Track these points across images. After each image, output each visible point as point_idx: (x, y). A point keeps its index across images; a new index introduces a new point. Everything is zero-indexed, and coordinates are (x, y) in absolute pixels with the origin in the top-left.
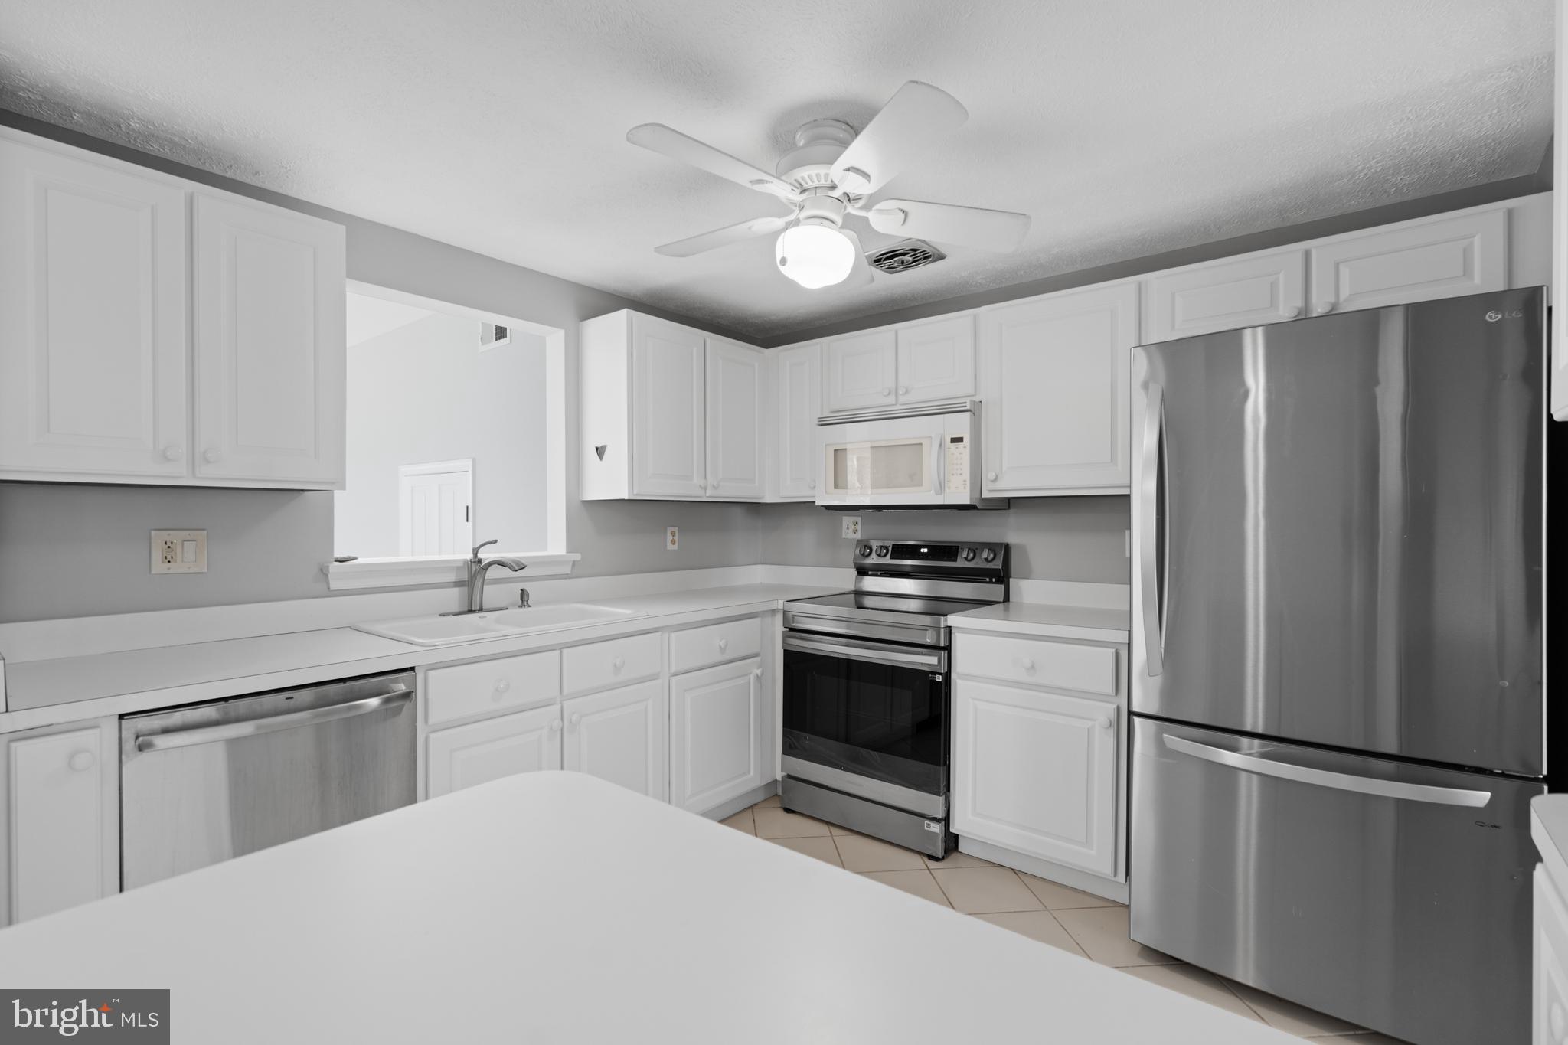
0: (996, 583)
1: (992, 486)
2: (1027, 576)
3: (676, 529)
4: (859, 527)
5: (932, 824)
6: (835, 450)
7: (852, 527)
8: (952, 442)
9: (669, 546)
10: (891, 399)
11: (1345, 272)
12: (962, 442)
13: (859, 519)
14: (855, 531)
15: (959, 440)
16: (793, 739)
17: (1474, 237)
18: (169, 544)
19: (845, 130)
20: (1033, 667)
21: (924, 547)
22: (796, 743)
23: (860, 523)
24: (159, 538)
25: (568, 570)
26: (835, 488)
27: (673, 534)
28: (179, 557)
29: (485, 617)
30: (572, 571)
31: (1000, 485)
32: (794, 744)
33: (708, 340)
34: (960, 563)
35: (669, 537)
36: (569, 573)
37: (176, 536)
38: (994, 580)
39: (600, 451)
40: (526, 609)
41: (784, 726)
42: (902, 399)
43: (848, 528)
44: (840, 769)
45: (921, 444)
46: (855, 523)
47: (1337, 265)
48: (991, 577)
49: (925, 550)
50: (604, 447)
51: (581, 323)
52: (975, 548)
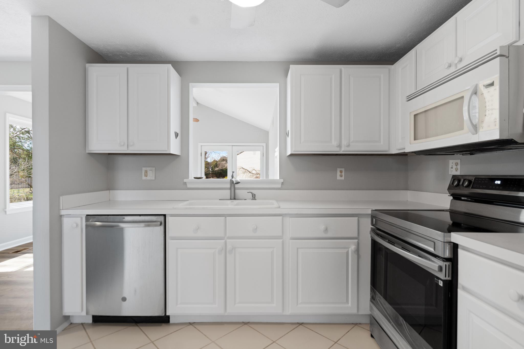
3: (343, 170)
7: (454, 167)
9: (339, 178)
13: (459, 161)
18: (146, 171)
23: (459, 163)
24: (144, 169)
25: (279, 186)
27: (341, 172)
28: (148, 175)
29: (233, 202)
30: (281, 186)
33: (343, 69)
35: (339, 173)
37: (148, 169)
40: (254, 201)
46: (457, 164)
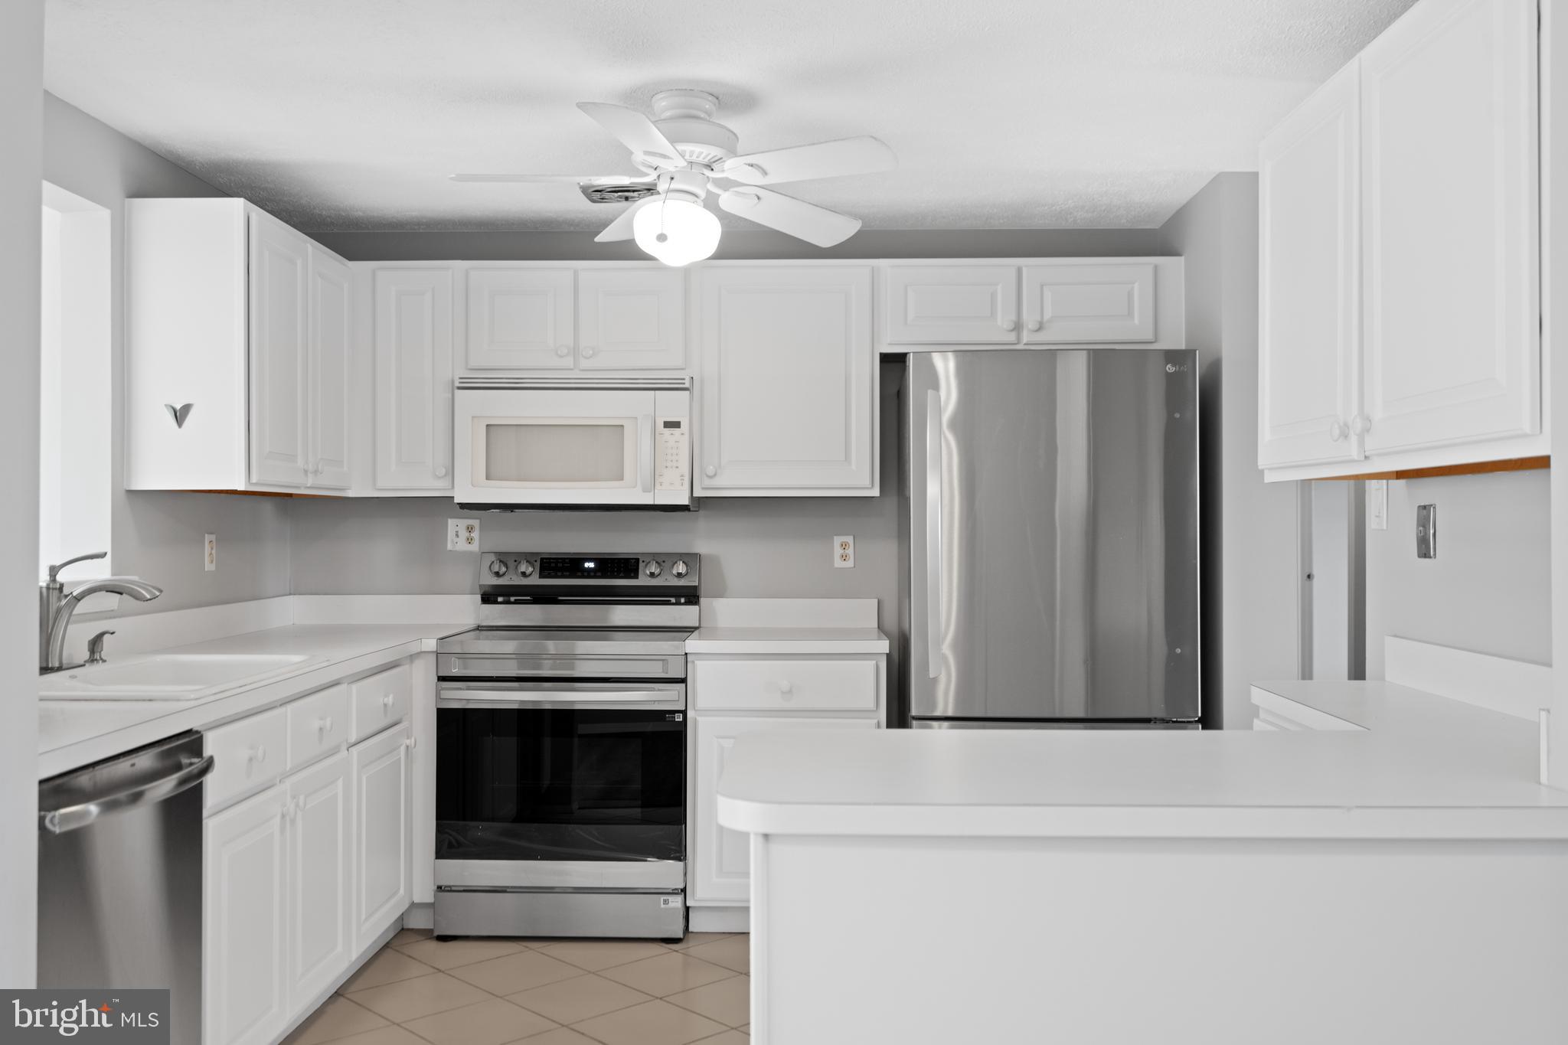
0: (686, 603)
1: (707, 482)
2: (720, 594)
4: (475, 535)
5: (671, 898)
6: (487, 425)
8: (665, 427)
10: (568, 362)
11: (1048, 295)
12: (679, 427)
14: (470, 540)
15: (676, 425)
16: (454, 833)
17: (1134, 283)
19: (710, 101)
20: (790, 692)
21: (589, 560)
22: (462, 839)
26: (487, 479)
31: (717, 482)
32: (457, 840)
34: (643, 580)
36: (116, 608)
38: (683, 600)
39: (180, 415)
41: (438, 818)
42: (584, 363)
43: (457, 536)
44: (536, 859)
45: (622, 426)
46: (470, 529)
47: (1042, 286)
48: (678, 596)
49: (591, 565)
50: (187, 408)
51: (128, 200)
52: (664, 560)
